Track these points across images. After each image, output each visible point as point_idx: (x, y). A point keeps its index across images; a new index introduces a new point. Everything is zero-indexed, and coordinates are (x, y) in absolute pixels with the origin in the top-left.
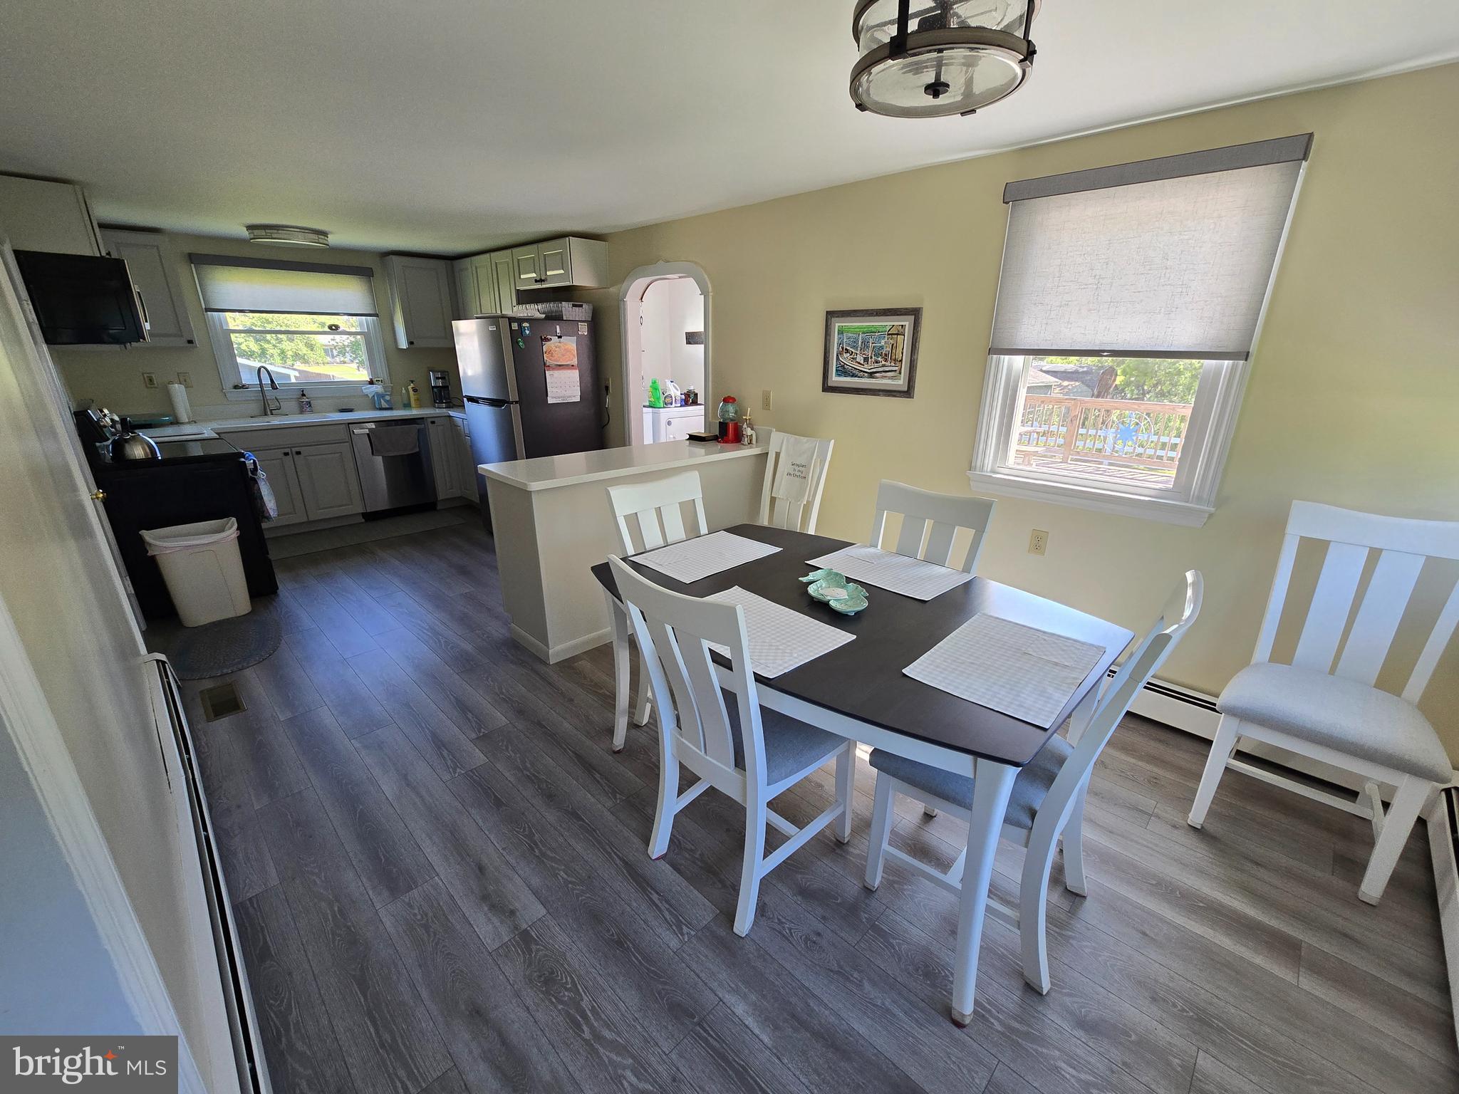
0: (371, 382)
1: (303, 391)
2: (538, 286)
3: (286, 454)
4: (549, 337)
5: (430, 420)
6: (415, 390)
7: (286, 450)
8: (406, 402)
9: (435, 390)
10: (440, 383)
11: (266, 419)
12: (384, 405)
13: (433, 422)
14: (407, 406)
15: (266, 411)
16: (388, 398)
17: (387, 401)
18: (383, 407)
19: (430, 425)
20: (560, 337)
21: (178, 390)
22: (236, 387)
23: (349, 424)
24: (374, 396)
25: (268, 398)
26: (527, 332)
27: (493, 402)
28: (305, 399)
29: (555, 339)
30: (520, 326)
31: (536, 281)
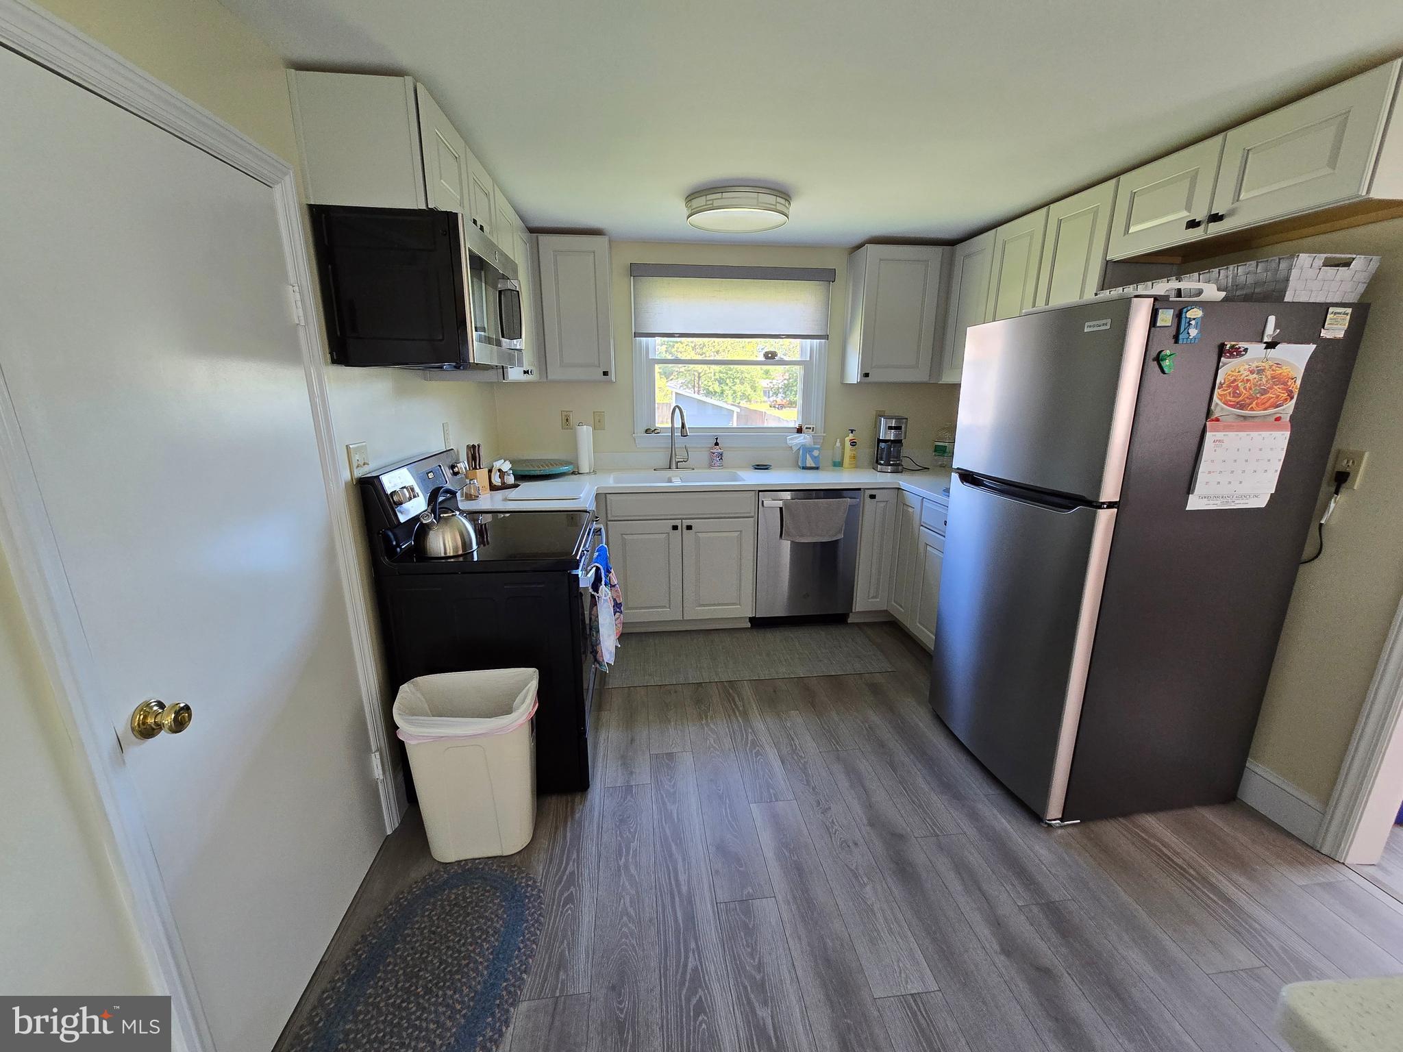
0: (800, 430)
1: (717, 439)
2: (1196, 235)
3: (675, 528)
4: (1243, 345)
5: (869, 493)
6: (853, 444)
7: (678, 523)
8: (838, 459)
9: (882, 445)
10: (891, 435)
11: (669, 473)
12: (810, 463)
13: (873, 497)
14: (838, 464)
15: (672, 464)
16: (816, 453)
17: (814, 458)
18: (808, 465)
19: (868, 500)
20: (1271, 345)
21: (585, 433)
22: (647, 431)
23: (759, 491)
24: (799, 449)
25: (676, 446)
26: (1193, 332)
27: (1005, 488)
28: (717, 450)
29: (1256, 351)
30: (1179, 316)
31: (1193, 224)
